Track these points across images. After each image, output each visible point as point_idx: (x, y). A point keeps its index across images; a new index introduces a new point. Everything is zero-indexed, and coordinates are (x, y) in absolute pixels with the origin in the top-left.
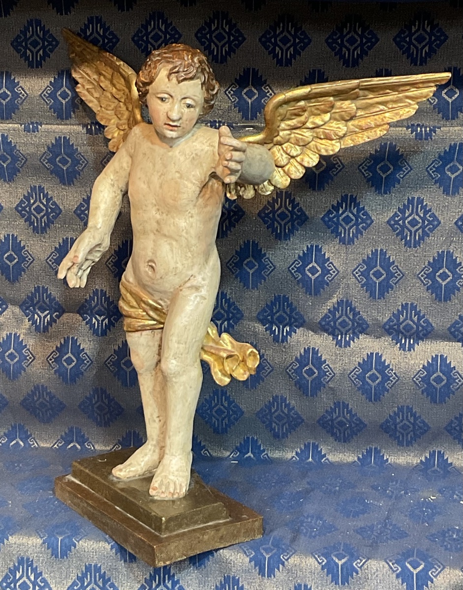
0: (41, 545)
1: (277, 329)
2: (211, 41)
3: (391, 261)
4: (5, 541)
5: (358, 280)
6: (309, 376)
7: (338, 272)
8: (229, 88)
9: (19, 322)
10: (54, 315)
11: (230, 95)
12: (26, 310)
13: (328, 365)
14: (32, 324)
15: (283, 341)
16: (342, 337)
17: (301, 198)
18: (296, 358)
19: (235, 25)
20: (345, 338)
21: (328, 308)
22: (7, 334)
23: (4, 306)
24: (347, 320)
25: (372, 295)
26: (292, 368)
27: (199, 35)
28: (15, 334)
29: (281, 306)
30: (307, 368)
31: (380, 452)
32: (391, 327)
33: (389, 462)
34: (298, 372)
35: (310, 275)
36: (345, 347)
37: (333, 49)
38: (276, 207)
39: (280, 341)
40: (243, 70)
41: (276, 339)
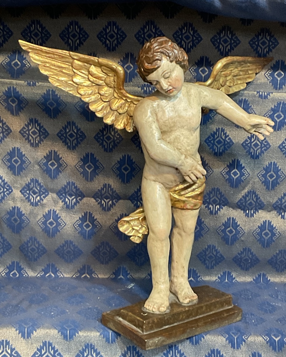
0: (99, 336)
1: (212, 207)
2: (182, 39)
3: (279, 169)
4: (77, 334)
5: (260, 179)
6: (230, 233)
7: (249, 175)
8: (191, 67)
9: (56, 202)
10: (78, 199)
11: (192, 72)
12: (60, 195)
13: (241, 227)
14: (64, 204)
15: (215, 214)
16: (249, 212)
17: (230, 131)
18: (223, 223)
19: (197, 31)
20: (251, 212)
21: (243, 195)
22: (48, 210)
23: (47, 193)
24: (253, 202)
25: (268, 188)
26: (220, 229)
27: (175, 36)
28: (53, 210)
29: (215, 194)
30: (229, 229)
31: (266, 275)
32: (277, 206)
33: (271, 281)
34: (224, 231)
35: (234, 176)
36: (251, 217)
37: (253, 47)
38: (216, 137)
39: (214, 213)
40: (200, 57)
41: (211, 213)
